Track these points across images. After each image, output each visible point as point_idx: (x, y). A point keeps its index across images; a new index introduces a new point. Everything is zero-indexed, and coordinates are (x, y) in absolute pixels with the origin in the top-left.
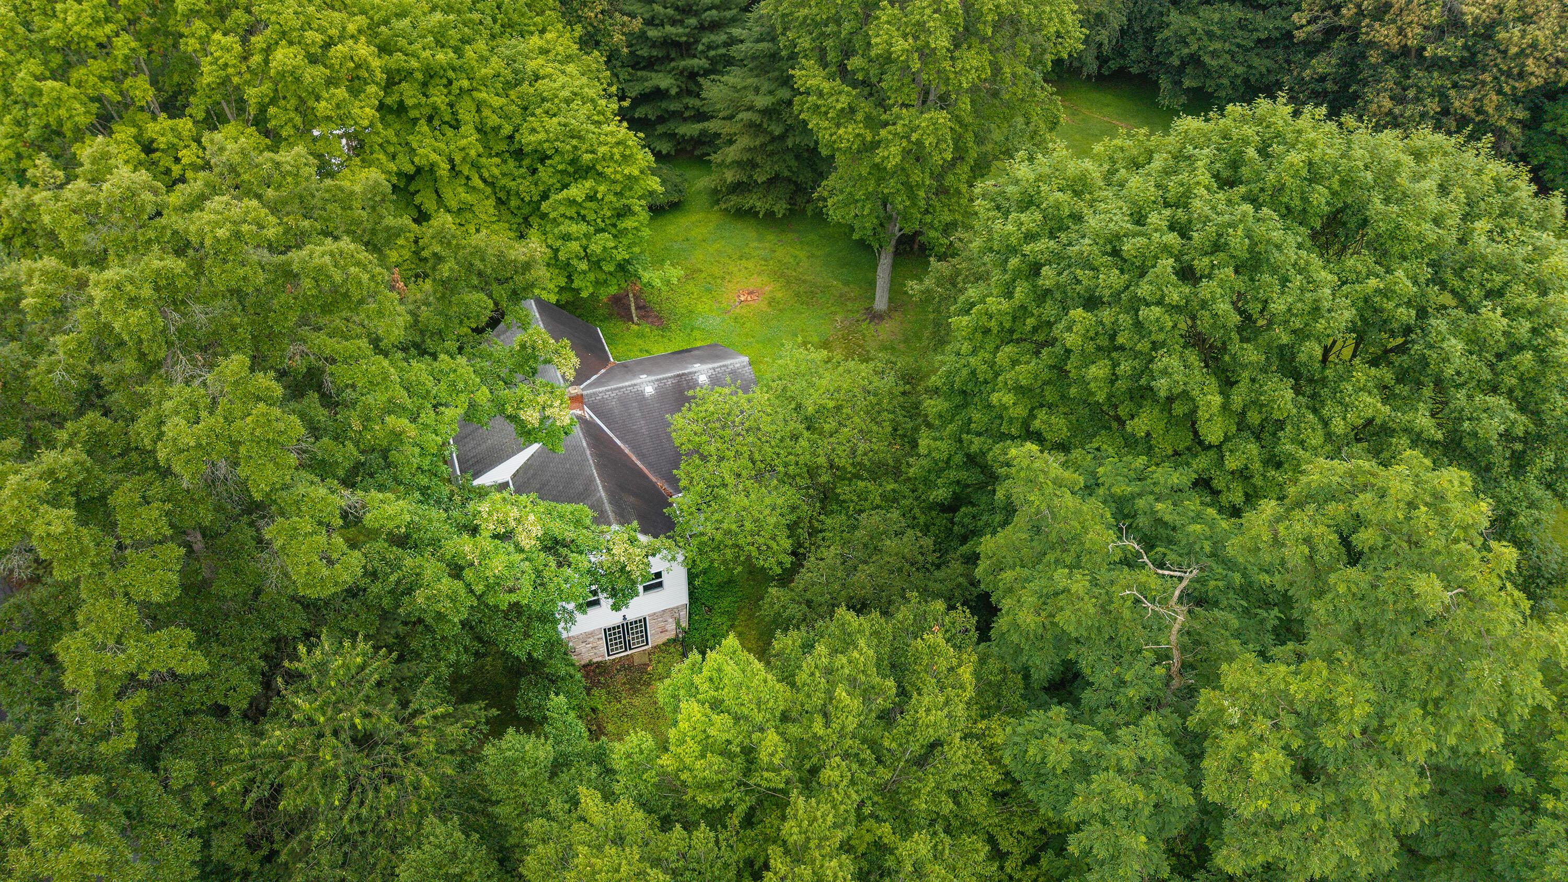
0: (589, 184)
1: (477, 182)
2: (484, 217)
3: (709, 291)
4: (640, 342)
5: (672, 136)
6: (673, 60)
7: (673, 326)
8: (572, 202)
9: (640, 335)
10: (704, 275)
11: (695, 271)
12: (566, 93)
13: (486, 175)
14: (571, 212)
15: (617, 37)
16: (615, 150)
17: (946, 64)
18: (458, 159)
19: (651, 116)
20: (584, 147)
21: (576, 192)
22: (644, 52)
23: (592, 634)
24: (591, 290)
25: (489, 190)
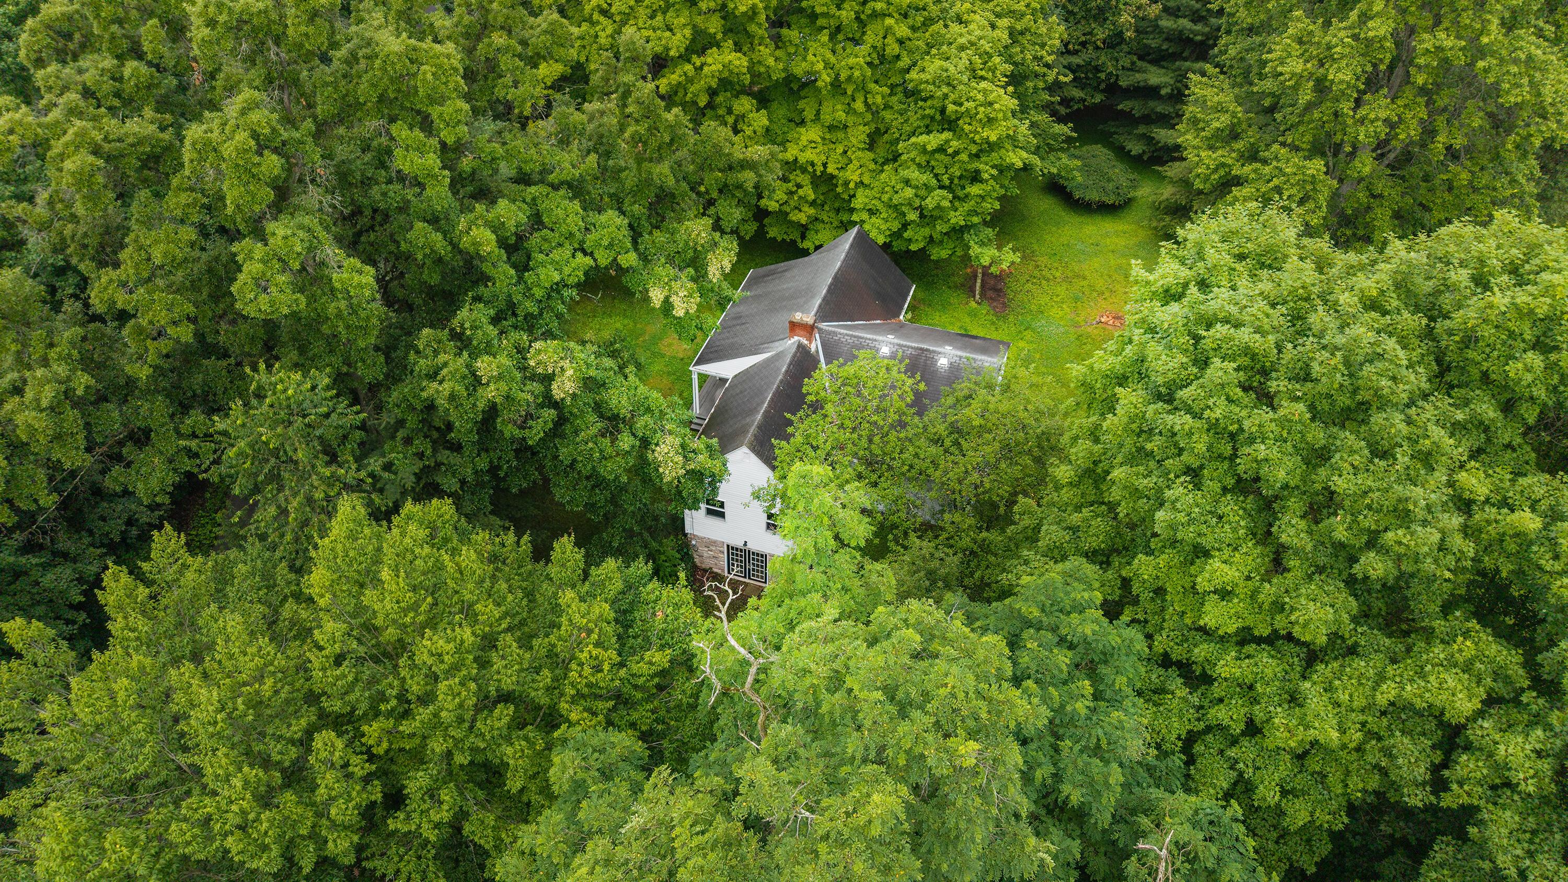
0: (946, 135)
1: (859, 105)
2: (854, 141)
3: (1076, 299)
4: (967, 320)
5: (1149, 140)
6: (1186, 60)
7: (1011, 318)
8: (924, 150)
9: (973, 314)
10: (1085, 283)
11: (1078, 276)
12: (962, 40)
13: (870, 101)
14: (922, 159)
15: (1125, 18)
16: (981, 109)
17: (1346, 107)
18: (843, 76)
19: (1137, 113)
20: (952, 97)
21: (933, 140)
22: (1153, 42)
23: (714, 543)
24: (921, 245)
25: (869, 117)
